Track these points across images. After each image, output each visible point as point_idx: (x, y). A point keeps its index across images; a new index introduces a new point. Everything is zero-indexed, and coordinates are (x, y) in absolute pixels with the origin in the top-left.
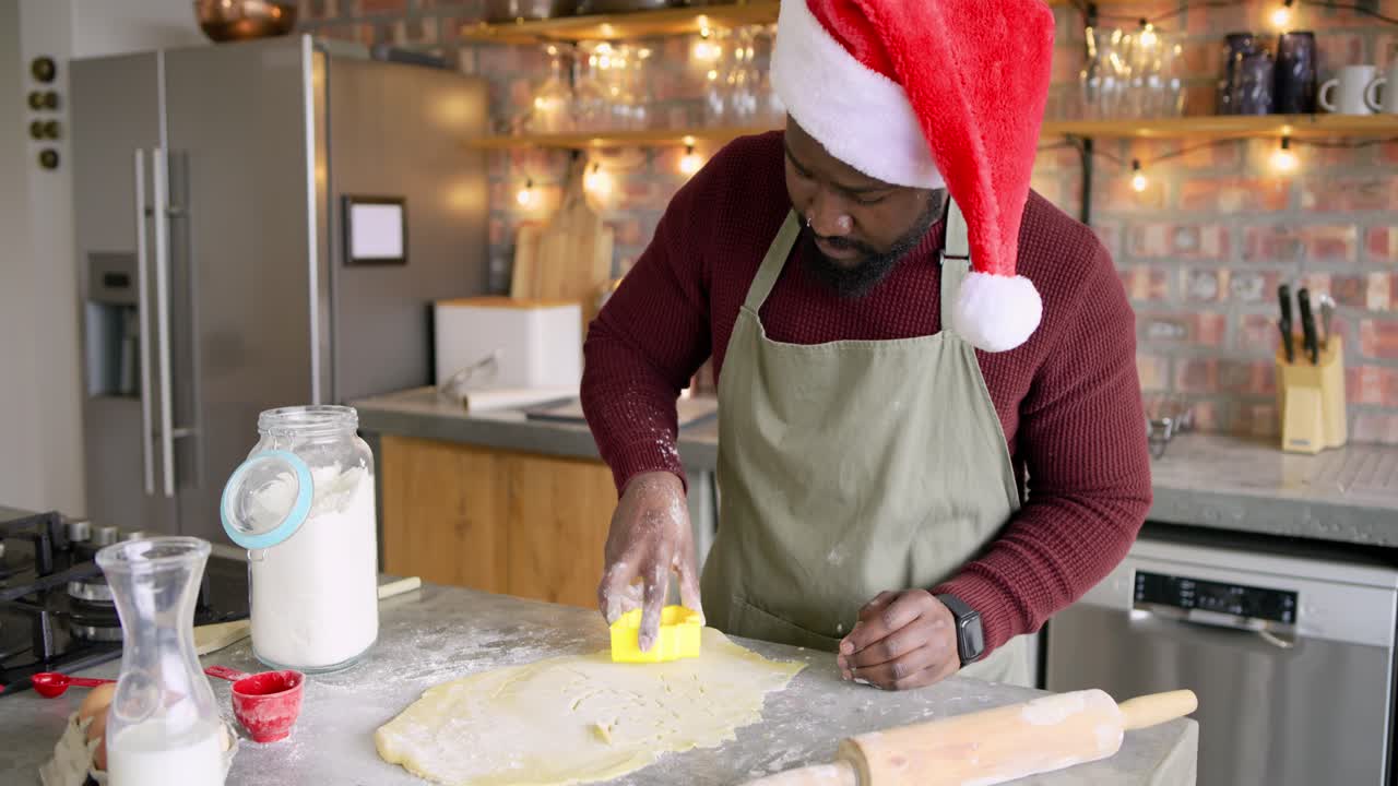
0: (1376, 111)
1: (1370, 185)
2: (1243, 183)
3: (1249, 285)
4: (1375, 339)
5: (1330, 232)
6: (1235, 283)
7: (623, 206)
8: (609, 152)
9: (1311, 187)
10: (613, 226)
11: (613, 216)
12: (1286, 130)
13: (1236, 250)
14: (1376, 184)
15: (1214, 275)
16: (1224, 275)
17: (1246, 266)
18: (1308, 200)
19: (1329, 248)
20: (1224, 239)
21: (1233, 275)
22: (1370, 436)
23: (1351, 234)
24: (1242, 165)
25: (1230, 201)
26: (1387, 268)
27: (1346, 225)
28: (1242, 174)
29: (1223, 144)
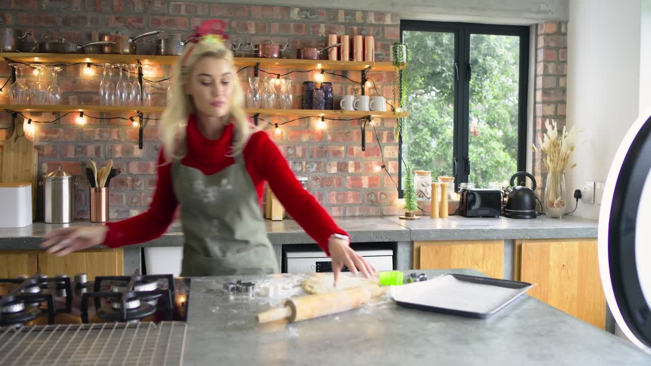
0: (356, 110)
1: (347, 133)
2: (309, 132)
3: (313, 167)
4: (351, 182)
5: (337, 148)
6: (308, 166)
7: (42, 139)
8: (33, 114)
9: (330, 133)
10: (38, 148)
11: (37, 143)
12: (322, 115)
13: (308, 155)
14: (349, 133)
15: (301, 163)
16: (304, 163)
17: (311, 160)
18: (329, 138)
19: (337, 153)
20: (304, 150)
21: (307, 163)
22: (351, 214)
23: (343, 148)
24: (308, 126)
25: (305, 138)
26: (354, 160)
27: (341, 146)
28: (308, 128)
29: (302, 118)
